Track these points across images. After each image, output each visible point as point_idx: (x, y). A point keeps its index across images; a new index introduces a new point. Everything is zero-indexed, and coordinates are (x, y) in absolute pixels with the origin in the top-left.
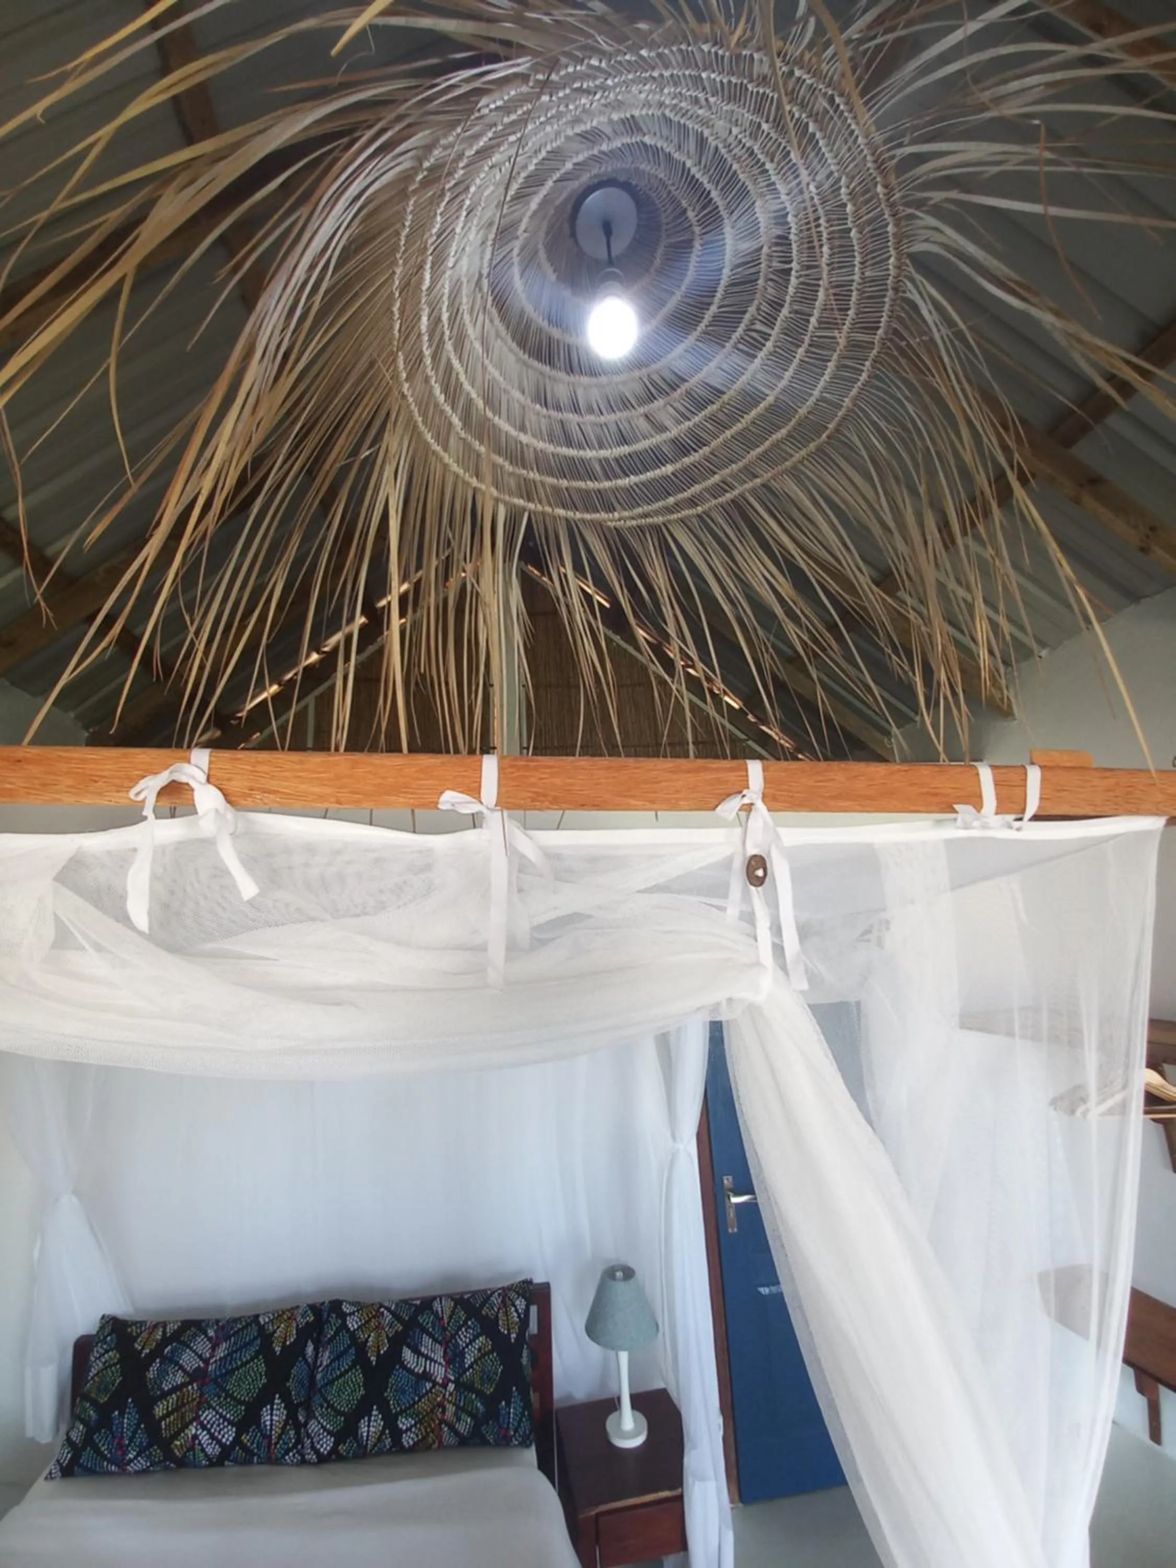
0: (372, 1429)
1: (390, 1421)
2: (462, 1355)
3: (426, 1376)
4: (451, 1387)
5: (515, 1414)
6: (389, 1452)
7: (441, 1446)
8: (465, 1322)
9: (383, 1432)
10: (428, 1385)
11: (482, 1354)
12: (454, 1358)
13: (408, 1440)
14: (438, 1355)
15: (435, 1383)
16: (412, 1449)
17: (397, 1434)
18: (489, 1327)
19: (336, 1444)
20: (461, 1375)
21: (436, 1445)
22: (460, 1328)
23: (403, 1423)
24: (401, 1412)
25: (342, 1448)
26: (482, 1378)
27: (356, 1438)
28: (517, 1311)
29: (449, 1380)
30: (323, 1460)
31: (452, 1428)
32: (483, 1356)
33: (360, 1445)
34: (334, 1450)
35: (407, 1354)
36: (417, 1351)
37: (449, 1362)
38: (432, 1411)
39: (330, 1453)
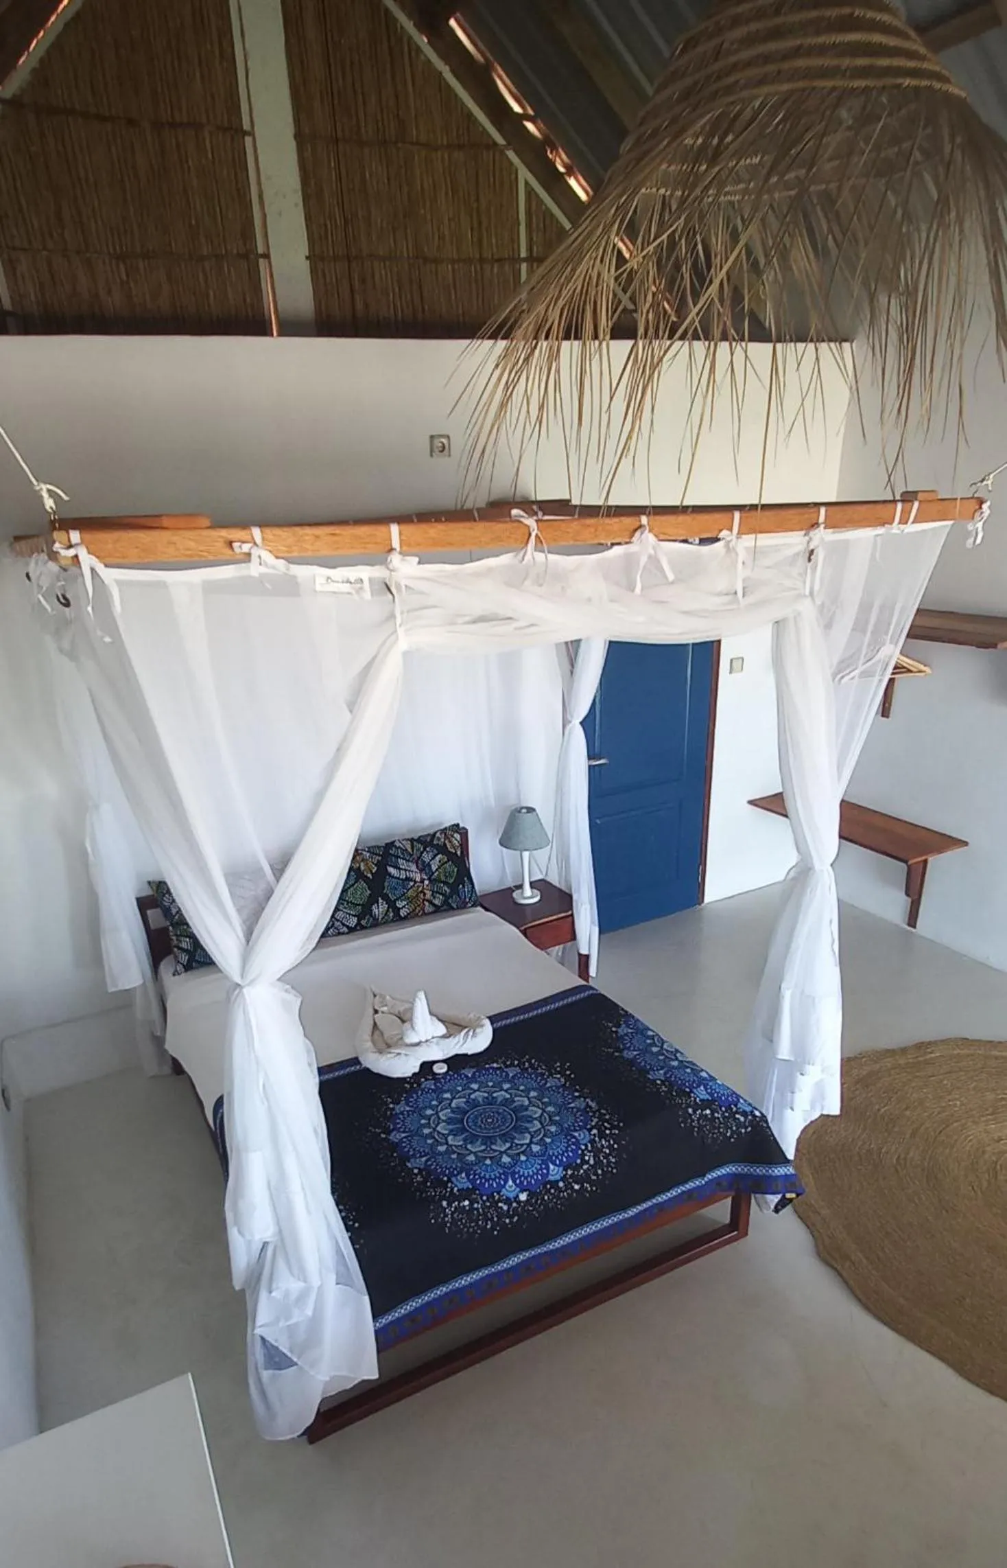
0: (381, 910)
1: (392, 905)
2: (429, 865)
3: (408, 879)
4: (426, 882)
5: (468, 891)
6: (393, 921)
7: (425, 914)
8: (425, 849)
9: (388, 911)
10: (412, 884)
11: (442, 864)
12: (424, 867)
13: (403, 913)
14: (414, 868)
15: (415, 882)
16: (406, 918)
17: (397, 910)
18: (442, 849)
19: (359, 921)
20: (431, 876)
21: (420, 914)
22: (422, 853)
23: (399, 904)
24: (397, 899)
25: (363, 922)
26: (445, 875)
27: (371, 916)
28: (456, 840)
29: (424, 879)
30: (351, 930)
31: (431, 902)
32: (443, 864)
33: (374, 919)
34: (359, 923)
35: (391, 870)
36: (396, 867)
37: (421, 871)
38: (417, 895)
39: (356, 926)
